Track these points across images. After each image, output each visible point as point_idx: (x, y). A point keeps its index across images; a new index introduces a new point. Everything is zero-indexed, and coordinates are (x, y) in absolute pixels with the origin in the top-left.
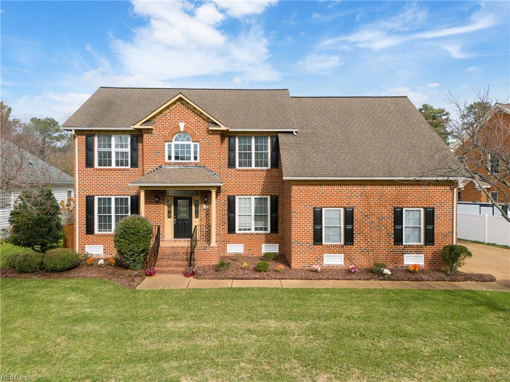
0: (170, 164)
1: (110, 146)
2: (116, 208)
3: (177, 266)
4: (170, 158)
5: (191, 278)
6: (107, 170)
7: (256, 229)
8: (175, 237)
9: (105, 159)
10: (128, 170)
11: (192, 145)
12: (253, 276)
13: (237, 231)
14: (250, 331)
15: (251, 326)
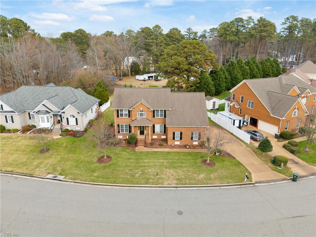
0: (138, 118)
1: (123, 112)
2: (125, 127)
3: (142, 144)
4: (138, 116)
5: (146, 147)
6: (122, 118)
7: (160, 132)
8: (140, 134)
9: (122, 115)
10: (128, 118)
11: (144, 113)
12: (159, 147)
13: (155, 133)
14: (158, 162)
15: (158, 161)
